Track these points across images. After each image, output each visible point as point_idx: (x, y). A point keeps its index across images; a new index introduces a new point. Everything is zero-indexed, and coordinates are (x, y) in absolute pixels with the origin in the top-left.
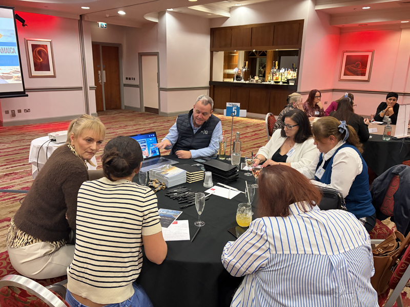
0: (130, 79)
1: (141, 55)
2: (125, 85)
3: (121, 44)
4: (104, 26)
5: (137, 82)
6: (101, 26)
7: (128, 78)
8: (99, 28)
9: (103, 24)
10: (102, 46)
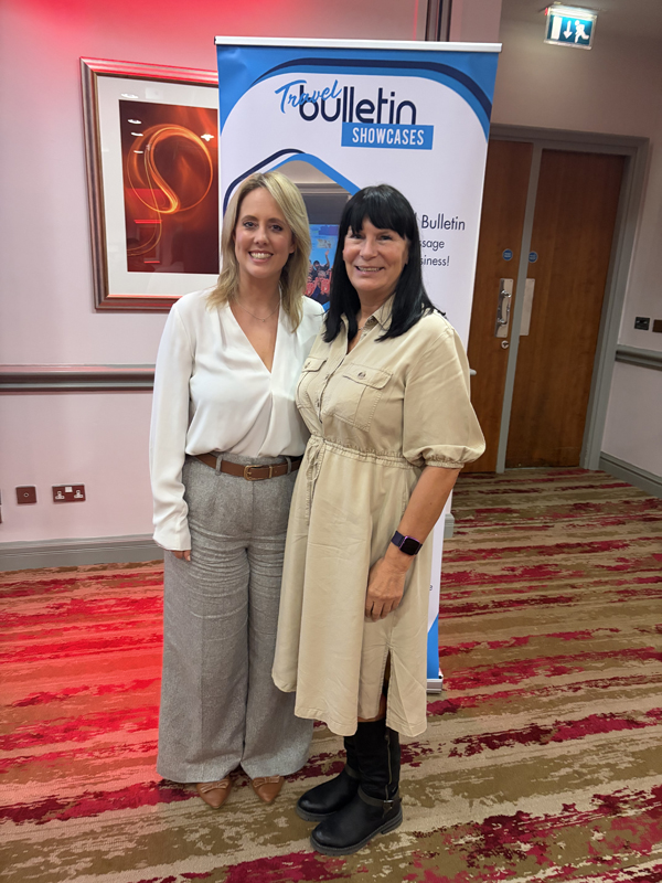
2: (624, 356)
3: (644, 141)
4: (580, 32)
6: (563, 29)
7: (648, 320)
8: (551, 42)
9: (577, 23)
10: (544, 151)
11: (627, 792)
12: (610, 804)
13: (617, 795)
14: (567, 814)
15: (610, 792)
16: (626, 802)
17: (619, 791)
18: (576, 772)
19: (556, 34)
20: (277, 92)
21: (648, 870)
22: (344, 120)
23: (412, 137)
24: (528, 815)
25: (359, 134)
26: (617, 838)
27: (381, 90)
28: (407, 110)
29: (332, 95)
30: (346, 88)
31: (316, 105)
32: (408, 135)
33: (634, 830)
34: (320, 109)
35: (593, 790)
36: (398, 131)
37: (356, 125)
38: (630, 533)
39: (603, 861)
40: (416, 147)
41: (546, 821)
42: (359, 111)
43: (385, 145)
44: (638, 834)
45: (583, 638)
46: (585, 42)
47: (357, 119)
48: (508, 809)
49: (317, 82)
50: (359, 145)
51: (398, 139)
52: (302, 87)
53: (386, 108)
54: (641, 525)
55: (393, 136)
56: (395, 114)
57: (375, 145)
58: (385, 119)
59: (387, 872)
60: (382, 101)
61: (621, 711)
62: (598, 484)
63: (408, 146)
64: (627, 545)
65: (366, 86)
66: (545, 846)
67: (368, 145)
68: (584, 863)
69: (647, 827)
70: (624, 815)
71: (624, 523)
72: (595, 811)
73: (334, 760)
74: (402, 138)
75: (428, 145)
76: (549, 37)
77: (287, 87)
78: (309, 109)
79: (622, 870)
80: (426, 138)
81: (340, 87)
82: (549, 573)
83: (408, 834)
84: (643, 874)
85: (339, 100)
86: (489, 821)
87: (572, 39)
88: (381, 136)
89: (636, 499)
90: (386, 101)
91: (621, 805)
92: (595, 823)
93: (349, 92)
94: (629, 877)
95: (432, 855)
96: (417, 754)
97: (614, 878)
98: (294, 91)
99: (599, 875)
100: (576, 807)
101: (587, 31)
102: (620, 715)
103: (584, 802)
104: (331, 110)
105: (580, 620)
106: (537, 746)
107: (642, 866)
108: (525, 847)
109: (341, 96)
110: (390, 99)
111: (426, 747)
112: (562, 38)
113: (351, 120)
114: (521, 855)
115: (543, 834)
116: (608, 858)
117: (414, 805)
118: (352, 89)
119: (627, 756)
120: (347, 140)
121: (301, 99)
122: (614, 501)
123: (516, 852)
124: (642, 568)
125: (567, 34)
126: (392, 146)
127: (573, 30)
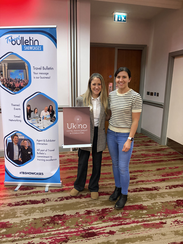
0: (152, 94)
1: (173, 56)
2: (145, 102)
3: (146, 46)
4: (123, 19)
5: (160, 100)
6: (118, 18)
7: (149, 92)
8: (115, 22)
9: (122, 16)
10: (118, 49)
11: (95, 210)
12: (89, 212)
13: (92, 210)
14: (76, 214)
15: (91, 210)
16: (93, 212)
17: (93, 210)
18: (85, 205)
19: (116, 19)
20: (6, 39)
21: (88, 228)
22: (22, 45)
23: (38, 48)
24: (66, 214)
25: (26, 48)
26: (86, 220)
27: (30, 37)
28: (36, 42)
29: (18, 39)
30: (22, 37)
31: (15, 41)
32: (37, 48)
33: (91, 218)
34: (16, 42)
35: (86, 209)
36: (35, 47)
37: (25, 46)
38: (139, 149)
39: (78, 225)
40: (40, 50)
41: (70, 216)
42: (25, 42)
43: (32, 50)
44: (91, 219)
45: (108, 174)
46: (125, 21)
47: (25, 44)
48: (62, 213)
49: (15, 36)
50: (26, 50)
51: (35, 49)
52: (11, 37)
53: (31, 41)
54: (143, 147)
55: (34, 48)
56: (34, 43)
57: (30, 50)
58: (32, 44)
59: (21, 227)
60: (30, 40)
61: (106, 191)
62: (138, 136)
63: (38, 50)
64: (136, 152)
65: (26, 36)
66: (66, 222)
67: (28, 50)
68: (73, 226)
69: (95, 218)
70: (90, 215)
71: (139, 146)
72: (84, 214)
73: (24, 202)
74: (36, 48)
75: (42, 50)
76: (115, 20)
77: (8, 38)
78: (14, 42)
79: (82, 228)
80: (42, 48)
81: (20, 37)
82: (110, 158)
83: (32, 219)
84: (87, 229)
85: (20, 40)
86: (54, 216)
87: (121, 21)
88: (31, 48)
89: (146, 140)
90: (31, 40)
91: (91, 213)
92: (82, 217)
93: (22, 38)
94: (82, 229)
95: (35, 223)
96: (46, 201)
97: (78, 229)
98: (10, 38)
99: (75, 229)
100: (79, 213)
101: (125, 18)
102: (105, 192)
103: (82, 212)
104: (19, 43)
105: (110, 170)
106: (79, 199)
107: (87, 227)
108: (60, 222)
109: (21, 39)
110: (32, 39)
111: (50, 199)
112: (118, 20)
113: (24, 45)
114: (58, 224)
115: (67, 219)
116: (80, 225)
117: (38, 212)
118: (23, 37)
119: (101, 201)
120: (23, 49)
121: (12, 40)
122: (140, 141)
123: (57, 223)
124: (136, 157)
125: (120, 19)
126: (34, 50)
127: (121, 18)
